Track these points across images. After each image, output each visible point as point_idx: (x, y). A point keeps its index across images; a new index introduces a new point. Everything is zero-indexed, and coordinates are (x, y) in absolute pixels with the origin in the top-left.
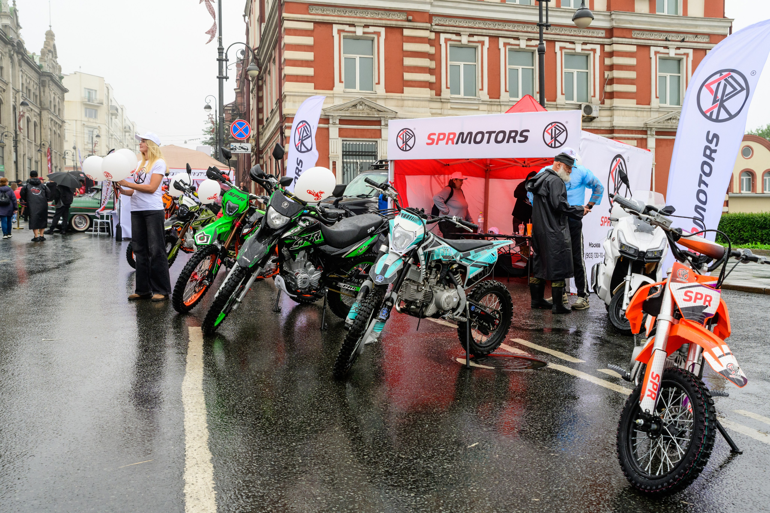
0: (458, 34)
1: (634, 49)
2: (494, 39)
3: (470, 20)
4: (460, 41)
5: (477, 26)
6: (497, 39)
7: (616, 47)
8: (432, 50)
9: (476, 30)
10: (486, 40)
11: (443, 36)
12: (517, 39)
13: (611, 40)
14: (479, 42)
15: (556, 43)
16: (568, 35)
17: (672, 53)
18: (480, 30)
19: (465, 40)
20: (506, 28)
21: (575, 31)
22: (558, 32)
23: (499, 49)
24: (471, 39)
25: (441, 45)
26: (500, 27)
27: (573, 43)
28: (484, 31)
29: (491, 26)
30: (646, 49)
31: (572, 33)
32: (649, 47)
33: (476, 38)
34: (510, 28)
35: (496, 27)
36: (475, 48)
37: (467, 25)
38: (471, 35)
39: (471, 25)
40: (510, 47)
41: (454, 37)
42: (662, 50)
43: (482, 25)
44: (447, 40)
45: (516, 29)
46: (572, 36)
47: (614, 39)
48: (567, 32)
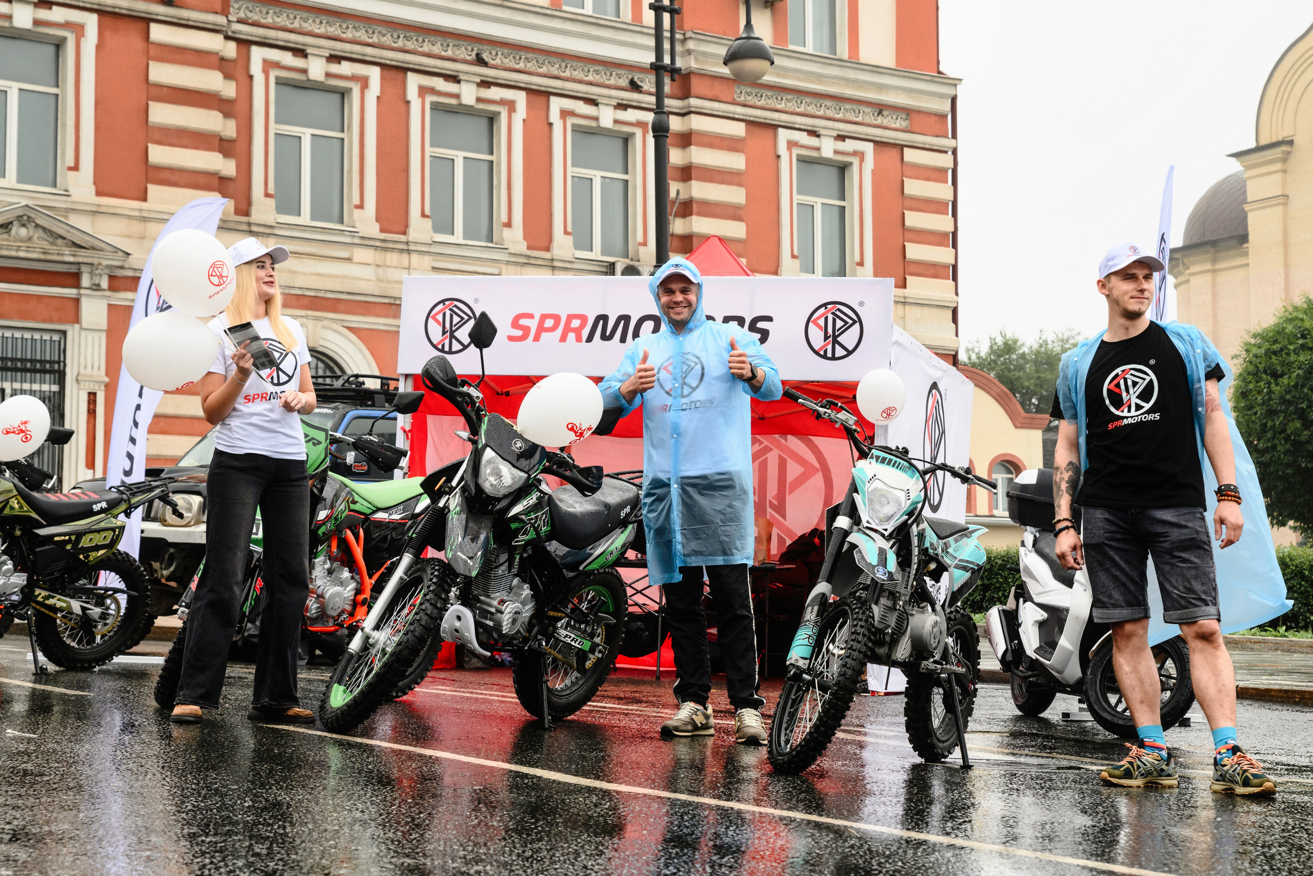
0: (300, 52)
1: (739, 129)
2: (393, 74)
3: (331, 19)
4: (305, 71)
5: (349, 35)
6: (401, 75)
7: (698, 123)
8: (229, 90)
9: (348, 47)
10: (374, 73)
11: (258, 54)
12: (455, 79)
13: (685, 103)
14: (353, 78)
15: (553, 99)
16: (581, 82)
17: (828, 148)
18: (357, 48)
19: (317, 69)
20: (426, 48)
21: (597, 72)
22: (554, 71)
23: (408, 103)
24: (335, 68)
25: (251, 77)
26: (410, 45)
27: (593, 102)
28: (369, 50)
29: (387, 40)
30: (767, 134)
31: (590, 78)
32: (774, 127)
33: (346, 68)
34: (437, 49)
35: (400, 43)
36: (343, 94)
37: (321, 30)
38: (334, 58)
39: (333, 30)
40: (435, 98)
41: (287, 58)
42: (803, 138)
43: (361, 35)
44: (268, 65)
45: (449, 53)
46: (590, 84)
47: (694, 102)
48: (578, 74)
